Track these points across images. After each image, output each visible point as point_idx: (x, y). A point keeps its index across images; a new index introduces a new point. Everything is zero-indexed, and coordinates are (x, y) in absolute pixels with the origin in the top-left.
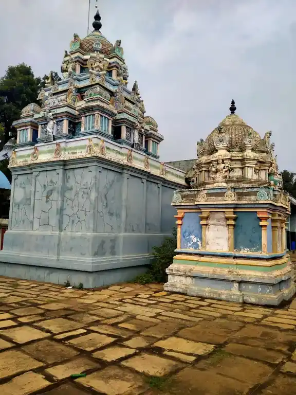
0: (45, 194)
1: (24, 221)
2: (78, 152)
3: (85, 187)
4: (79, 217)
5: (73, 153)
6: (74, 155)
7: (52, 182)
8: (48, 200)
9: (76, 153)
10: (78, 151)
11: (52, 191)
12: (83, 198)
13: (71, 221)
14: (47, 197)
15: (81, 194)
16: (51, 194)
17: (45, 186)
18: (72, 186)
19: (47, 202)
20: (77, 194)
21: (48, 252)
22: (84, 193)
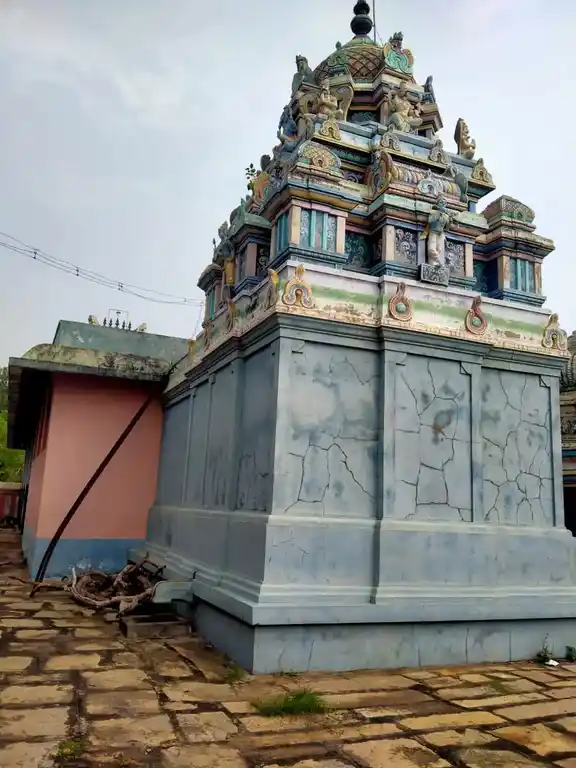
0: (429, 419)
1: (339, 487)
2: (522, 337)
3: (534, 421)
4: (523, 488)
5: (509, 335)
6: (513, 340)
7: (446, 390)
8: (440, 436)
9: (518, 336)
10: (522, 334)
11: (450, 413)
12: (530, 444)
13: (501, 497)
14: (437, 429)
15: (523, 434)
16: (449, 423)
17: (425, 397)
18: (497, 412)
19: (436, 440)
20: (512, 433)
21: (470, 580)
22: (531, 433)
